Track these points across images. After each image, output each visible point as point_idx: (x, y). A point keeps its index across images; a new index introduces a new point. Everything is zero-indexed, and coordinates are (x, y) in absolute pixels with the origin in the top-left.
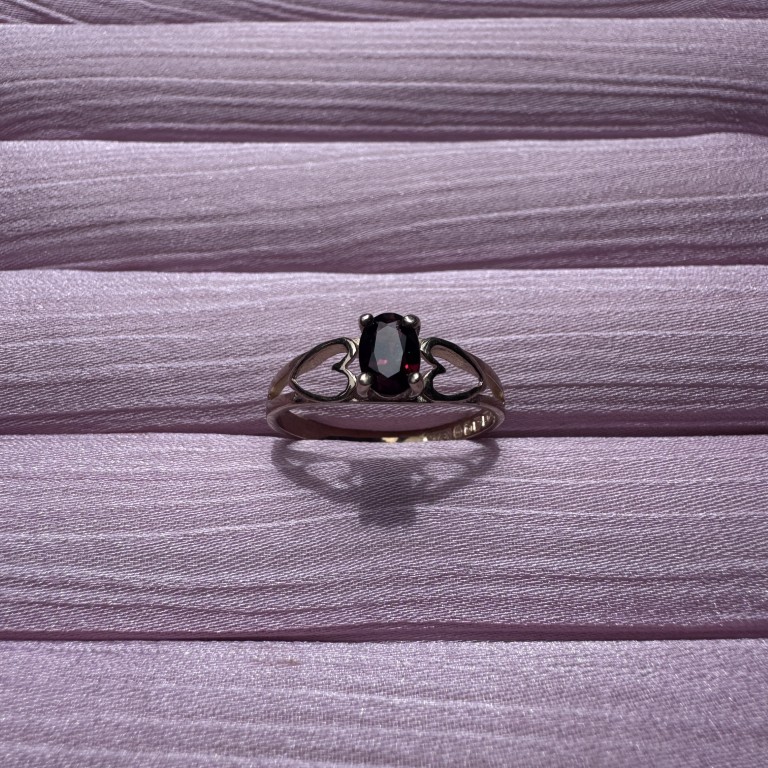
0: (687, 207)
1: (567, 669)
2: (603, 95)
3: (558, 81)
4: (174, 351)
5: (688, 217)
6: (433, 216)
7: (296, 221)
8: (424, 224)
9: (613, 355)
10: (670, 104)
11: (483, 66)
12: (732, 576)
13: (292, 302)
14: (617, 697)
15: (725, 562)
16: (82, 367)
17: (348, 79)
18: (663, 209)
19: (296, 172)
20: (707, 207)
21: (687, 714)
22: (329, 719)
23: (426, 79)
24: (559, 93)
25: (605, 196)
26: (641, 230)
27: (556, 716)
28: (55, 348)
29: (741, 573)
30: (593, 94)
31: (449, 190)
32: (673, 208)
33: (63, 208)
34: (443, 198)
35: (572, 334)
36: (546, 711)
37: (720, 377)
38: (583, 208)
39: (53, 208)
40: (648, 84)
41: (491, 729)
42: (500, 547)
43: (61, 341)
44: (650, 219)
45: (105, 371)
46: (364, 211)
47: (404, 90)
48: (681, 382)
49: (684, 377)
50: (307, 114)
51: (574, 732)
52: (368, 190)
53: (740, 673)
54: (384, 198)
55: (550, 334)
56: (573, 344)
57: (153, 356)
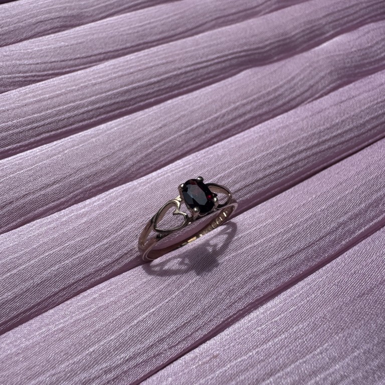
0: (252, 101)
2: (198, 69)
3: (179, 69)
5: (255, 104)
6: (159, 141)
7: (100, 167)
8: (157, 146)
9: (258, 165)
10: (223, 65)
11: (146, 73)
12: (339, 227)
13: (120, 202)
15: (335, 223)
16: (32, 278)
17: (90, 97)
18: (244, 105)
19: (89, 145)
20: (259, 98)
23: (125, 86)
24: (181, 74)
25: (221, 108)
26: (240, 116)
28: (13, 276)
29: (342, 224)
30: (195, 70)
31: (161, 128)
32: (247, 103)
34: (160, 132)
35: (240, 165)
37: (296, 159)
38: (216, 115)
40: (213, 59)
42: (260, 259)
43: (15, 271)
44: (241, 111)
46: (128, 151)
47: (118, 93)
48: (285, 166)
49: (285, 164)
50: (77, 118)
52: (126, 141)
54: (134, 142)
55: (232, 169)
56: (242, 169)
57: (68, 256)
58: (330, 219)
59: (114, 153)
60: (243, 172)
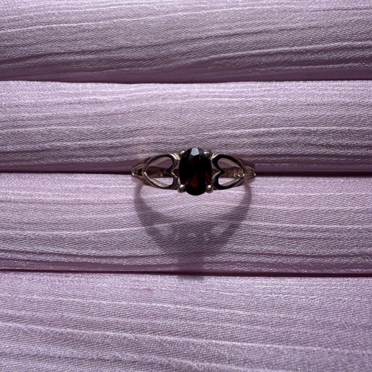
0: (367, 48)
1: (277, 295)
4: (82, 135)
6: (221, 52)
7: (143, 54)
8: (216, 56)
9: (315, 140)
13: (143, 107)
14: (300, 309)
15: (358, 249)
21: (330, 318)
22: (166, 317)
27: (270, 317)
28: (19, 133)
31: (231, 35)
33: (11, 46)
34: (227, 41)
35: (294, 128)
36: (266, 315)
39: (7, 47)
41: (240, 322)
42: (249, 240)
45: (47, 145)
49: (351, 151)
51: (279, 324)
54: (193, 40)
55: (282, 128)
56: (294, 133)
57: (69, 138)
58: (356, 243)
59: (164, 44)
60: (296, 138)
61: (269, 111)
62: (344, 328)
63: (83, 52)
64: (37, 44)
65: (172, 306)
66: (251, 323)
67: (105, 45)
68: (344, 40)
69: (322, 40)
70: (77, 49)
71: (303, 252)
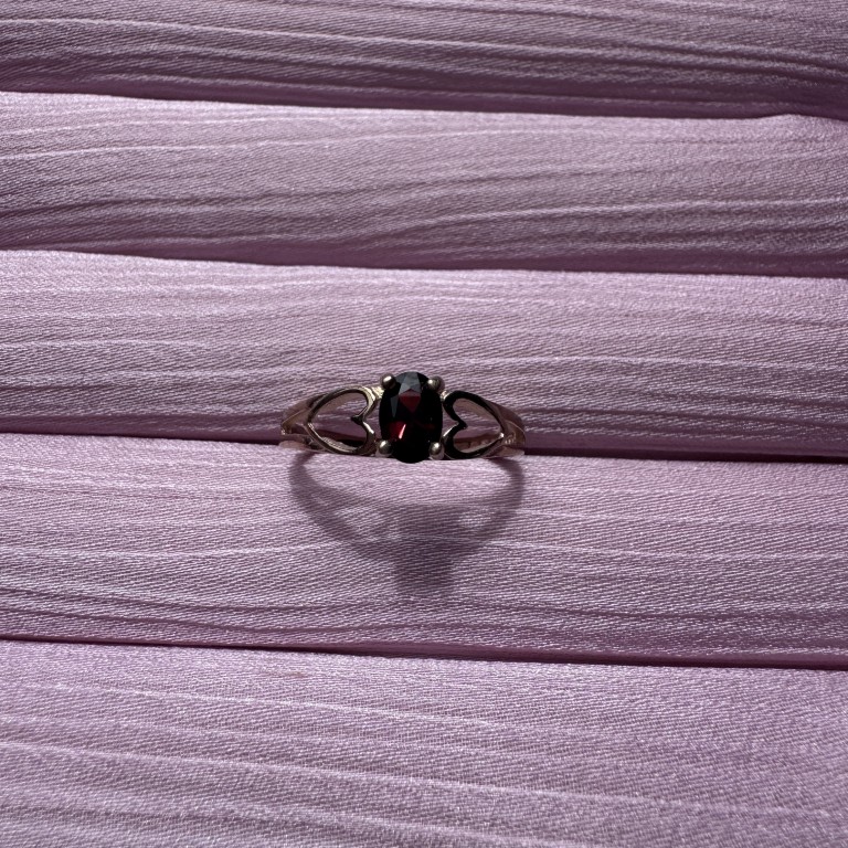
0: (741, 212)
1: (560, 692)
2: (664, 65)
3: (615, 45)
4: (181, 360)
5: (743, 223)
6: (459, 211)
8: (451, 218)
9: (640, 381)
11: (528, 25)
12: (730, 616)
13: (304, 309)
14: (605, 719)
15: (726, 602)
18: (713, 213)
19: (311, 151)
20: (763, 212)
21: (670, 738)
22: (333, 730)
23: (463, 38)
24: (613, 61)
26: (687, 235)
27: (546, 735)
28: (53, 350)
29: (741, 614)
30: (652, 64)
31: (481, 180)
32: (727, 213)
33: (53, 183)
34: (473, 190)
35: (599, 358)
36: (537, 730)
38: (626, 208)
39: (43, 183)
41: (485, 744)
42: (506, 579)
44: (696, 224)
45: (107, 377)
46: (385, 201)
47: (437, 50)
51: (562, 750)
52: (390, 177)
53: (723, 703)
54: (408, 186)
55: (575, 358)
56: (598, 369)
57: (157, 364)
58: (721, 590)
59: (352, 192)
60: (601, 379)
61: (550, 323)
62: (695, 760)
63: (194, 201)
64: (103, 180)
65: (346, 709)
66: (507, 745)
67: (238, 187)
68: (694, 197)
69: (652, 196)
70: (181, 193)
71: (614, 606)
